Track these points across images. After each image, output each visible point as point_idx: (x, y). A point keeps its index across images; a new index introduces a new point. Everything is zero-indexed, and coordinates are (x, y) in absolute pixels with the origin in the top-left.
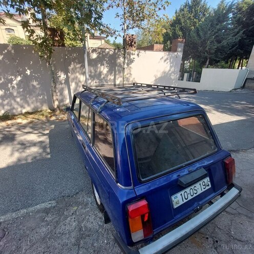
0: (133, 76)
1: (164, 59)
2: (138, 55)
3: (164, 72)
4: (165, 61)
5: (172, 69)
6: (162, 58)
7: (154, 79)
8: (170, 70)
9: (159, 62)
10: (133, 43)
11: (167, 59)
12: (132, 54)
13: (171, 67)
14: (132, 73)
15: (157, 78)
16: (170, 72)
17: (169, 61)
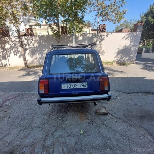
0: (103, 49)
1: (126, 37)
2: (107, 36)
3: (125, 46)
4: (126, 39)
5: (132, 44)
6: (124, 37)
7: (118, 50)
8: (130, 44)
9: (122, 40)
10: (104, 30)
11: (128, 37)
12: (103, 36)
13: (131, 42)
14: (102, 47)
15: (120, 50)
16: (131, 46)
17: (129, 38)
